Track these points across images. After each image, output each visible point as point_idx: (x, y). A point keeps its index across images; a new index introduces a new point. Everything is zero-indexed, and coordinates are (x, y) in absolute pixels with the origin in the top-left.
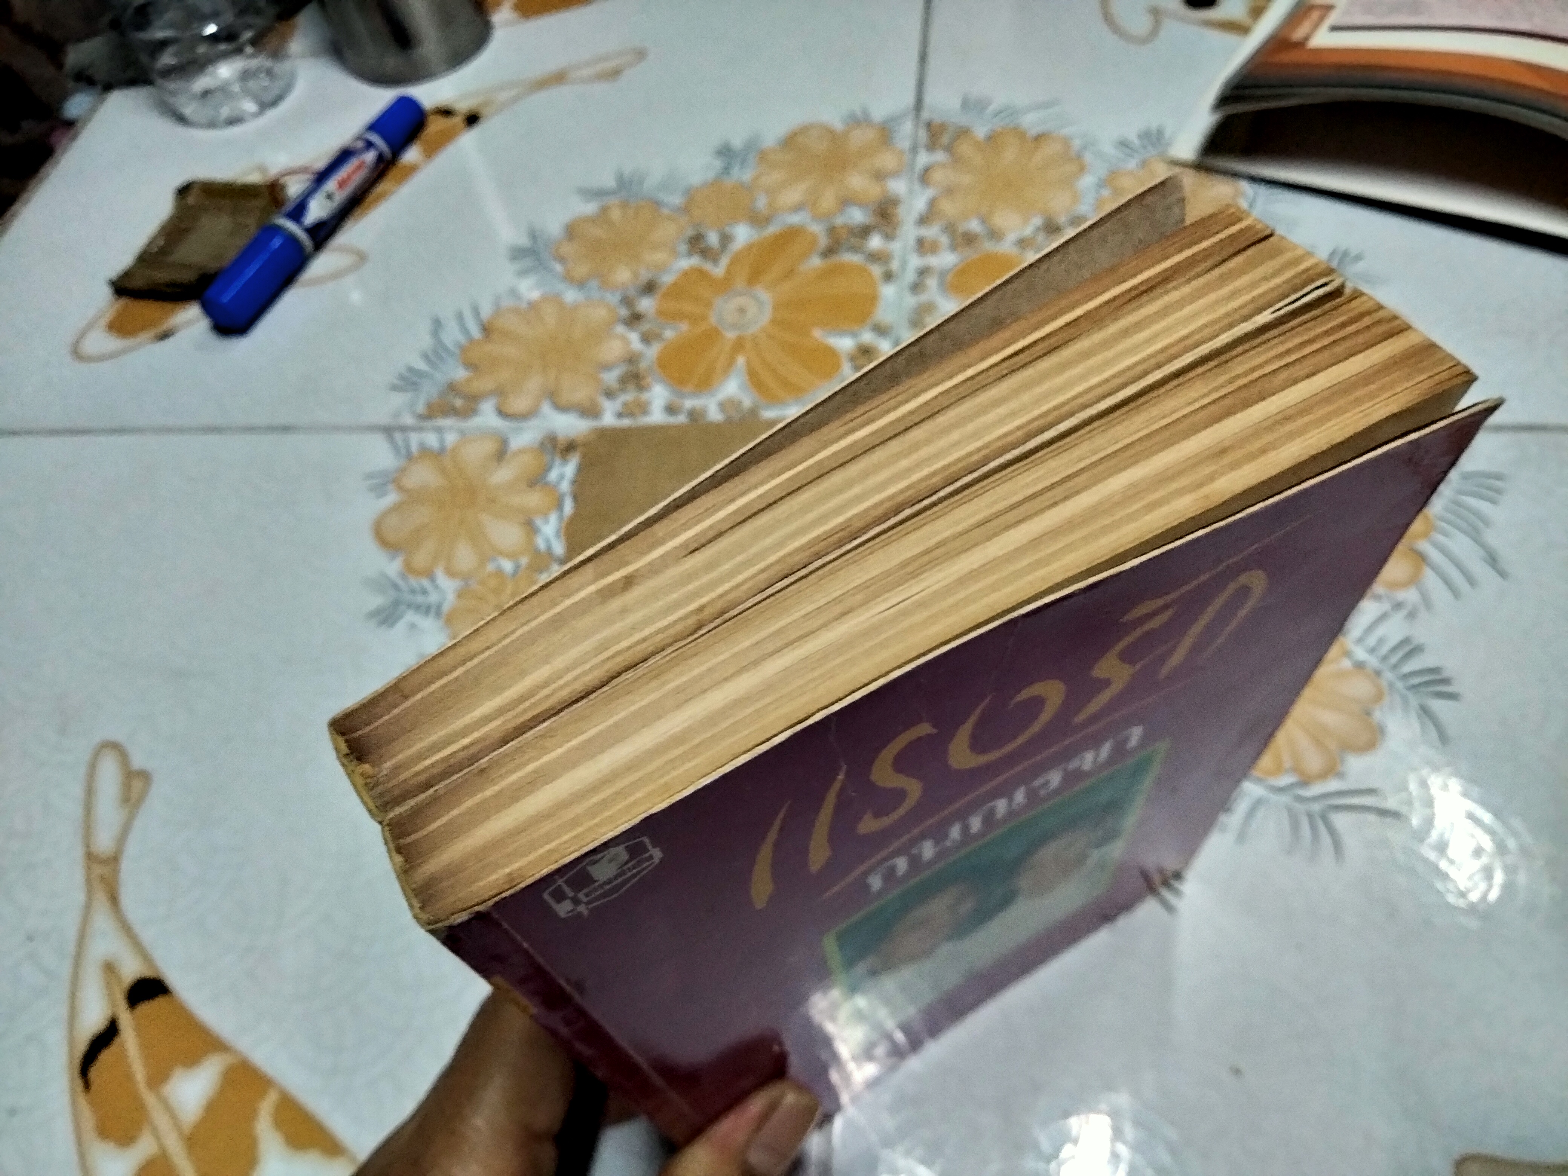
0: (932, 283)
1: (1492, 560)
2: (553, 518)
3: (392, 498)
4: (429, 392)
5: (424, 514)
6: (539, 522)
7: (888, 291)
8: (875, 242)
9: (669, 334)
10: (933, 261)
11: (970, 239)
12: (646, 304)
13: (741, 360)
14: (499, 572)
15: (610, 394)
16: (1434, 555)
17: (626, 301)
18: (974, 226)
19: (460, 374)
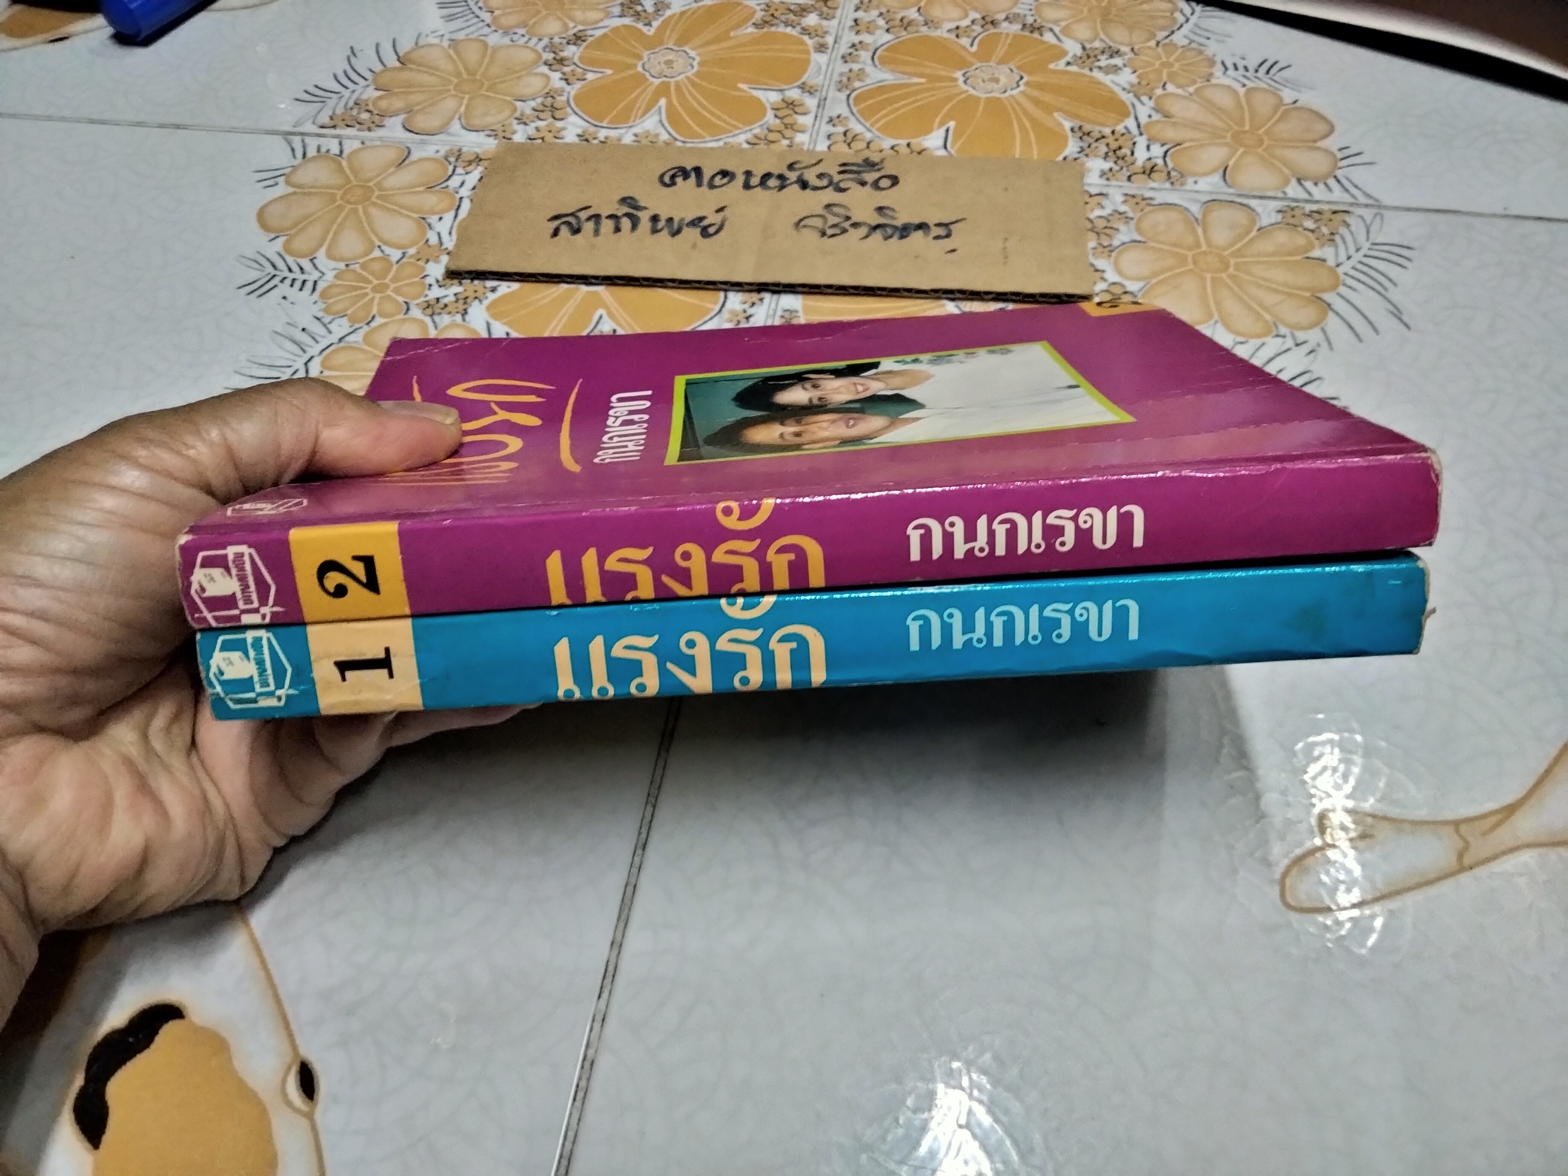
0: (865, 55)
1: (1397, 313)
2: (449, 217)
3: (282, 189)
4: (335, 106)
5: (314, 205)
6: (433, 219)
7: (821, 59)
8: (812, 20)
9: (590, 76)
10: (867, 38)
11: (906, 24)
12: (571, 51)
13: (663, 102)
14: (385, 258)
15: (522, 121)
16: (1338, 304)
17: (552, 47)
18: (912, 14)
19: (371, 93)
